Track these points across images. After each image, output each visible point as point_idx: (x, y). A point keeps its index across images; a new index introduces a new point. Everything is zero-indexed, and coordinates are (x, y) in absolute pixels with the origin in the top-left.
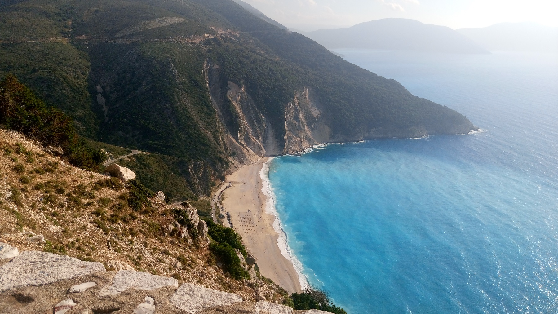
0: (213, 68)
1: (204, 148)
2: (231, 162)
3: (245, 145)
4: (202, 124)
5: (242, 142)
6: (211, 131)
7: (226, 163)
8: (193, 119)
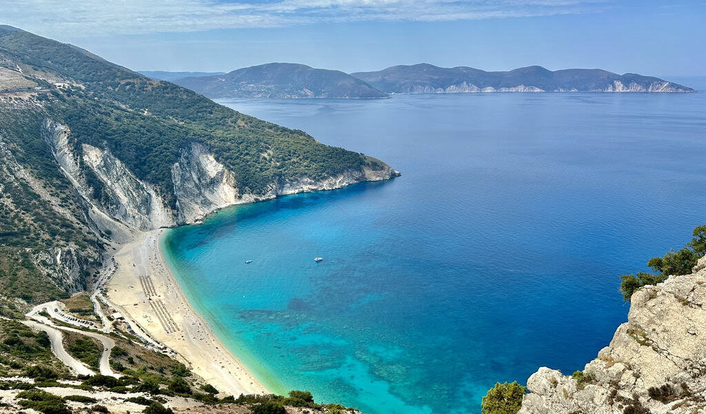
0: (56, 129)
1: (63, 230)
2: (106, 244)
3: (121, 221)
4: (55, 201)
5: (116, 217)
6: (69, 209)
7: (99, 245)
8: (39, 196)
